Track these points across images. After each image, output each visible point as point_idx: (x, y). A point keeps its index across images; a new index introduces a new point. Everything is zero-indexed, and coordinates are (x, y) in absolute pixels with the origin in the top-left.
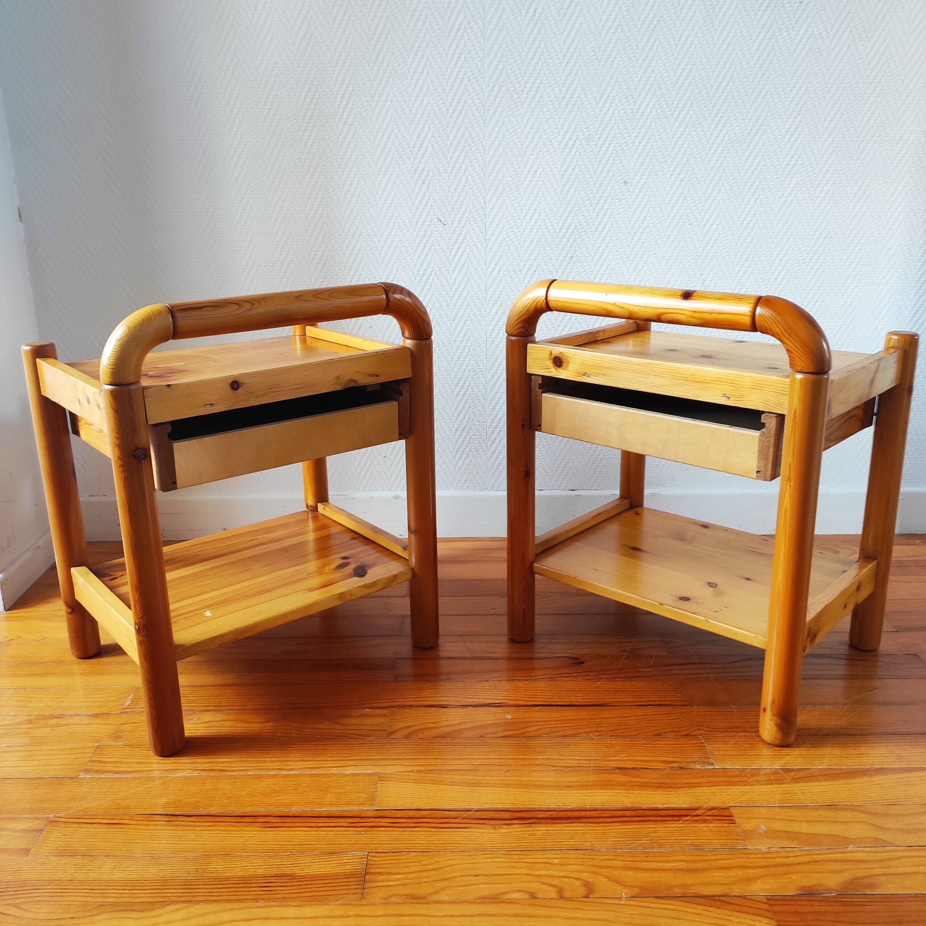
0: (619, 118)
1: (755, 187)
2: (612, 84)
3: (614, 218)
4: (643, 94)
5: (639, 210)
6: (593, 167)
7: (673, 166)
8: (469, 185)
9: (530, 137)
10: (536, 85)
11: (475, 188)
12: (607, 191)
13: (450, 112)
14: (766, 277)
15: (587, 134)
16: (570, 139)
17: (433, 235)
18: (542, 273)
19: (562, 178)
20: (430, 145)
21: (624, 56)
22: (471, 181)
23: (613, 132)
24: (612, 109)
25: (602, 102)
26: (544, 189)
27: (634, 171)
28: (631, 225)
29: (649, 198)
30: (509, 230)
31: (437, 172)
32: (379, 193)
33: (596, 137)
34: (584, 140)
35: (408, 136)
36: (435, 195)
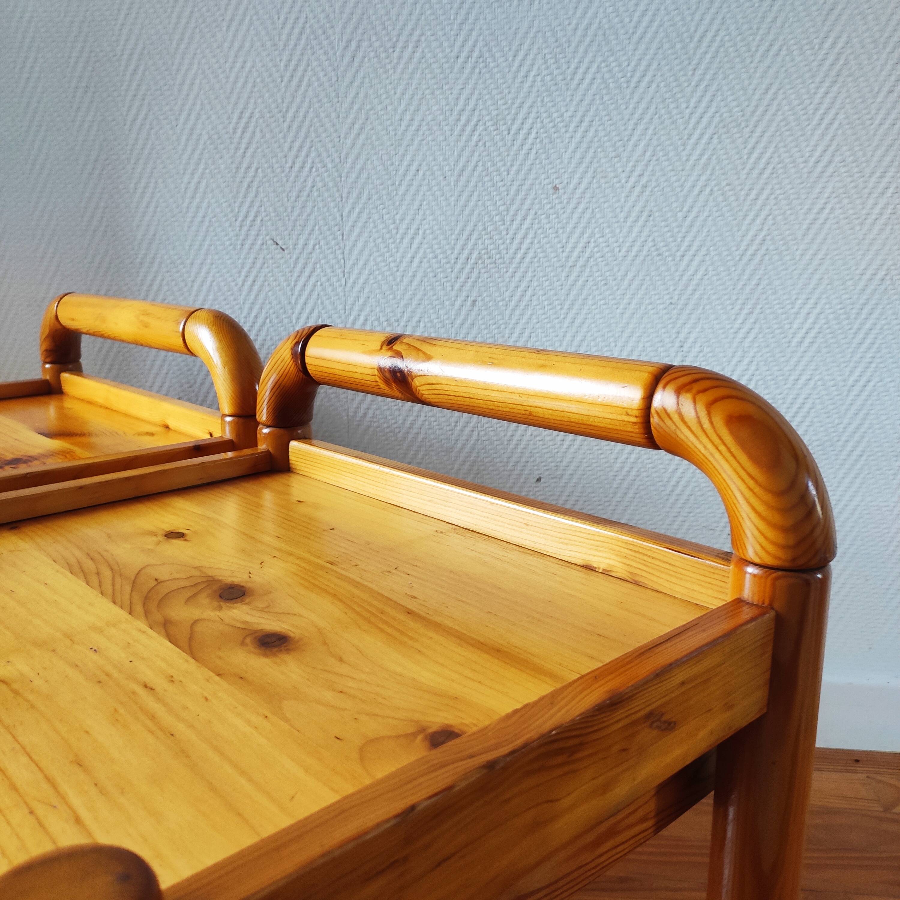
0: (544, 88)
1: (764, 197)
2: (532, 35)
3: (539, 242)
4: (582, 49)
5: (578, 231)
7: (632, 163)
8: (318, 190)
9: (408, 117)
10: (415, 38)
11: (326, 195)
12: (528, 202)
13: (286, 79)
14: (784, 340)
15: (495, 113)
16: (468, 121)
17: (266, 265)
18: (429, 325)
19: (457, 181)
20: (258, 129)
22: (320, 184)
23: (535, 110)
24: (532, 74)
25: (517, 63)
26: (431, 198)
27: (570, 170)
28: (565, 254)
29: (593, 212)
30: (379, 259)
31: (269, 170)
32: (187, 201)
33: (509, 117)
34: (490, 123)
35: (226, 116)
36: (268, 204)
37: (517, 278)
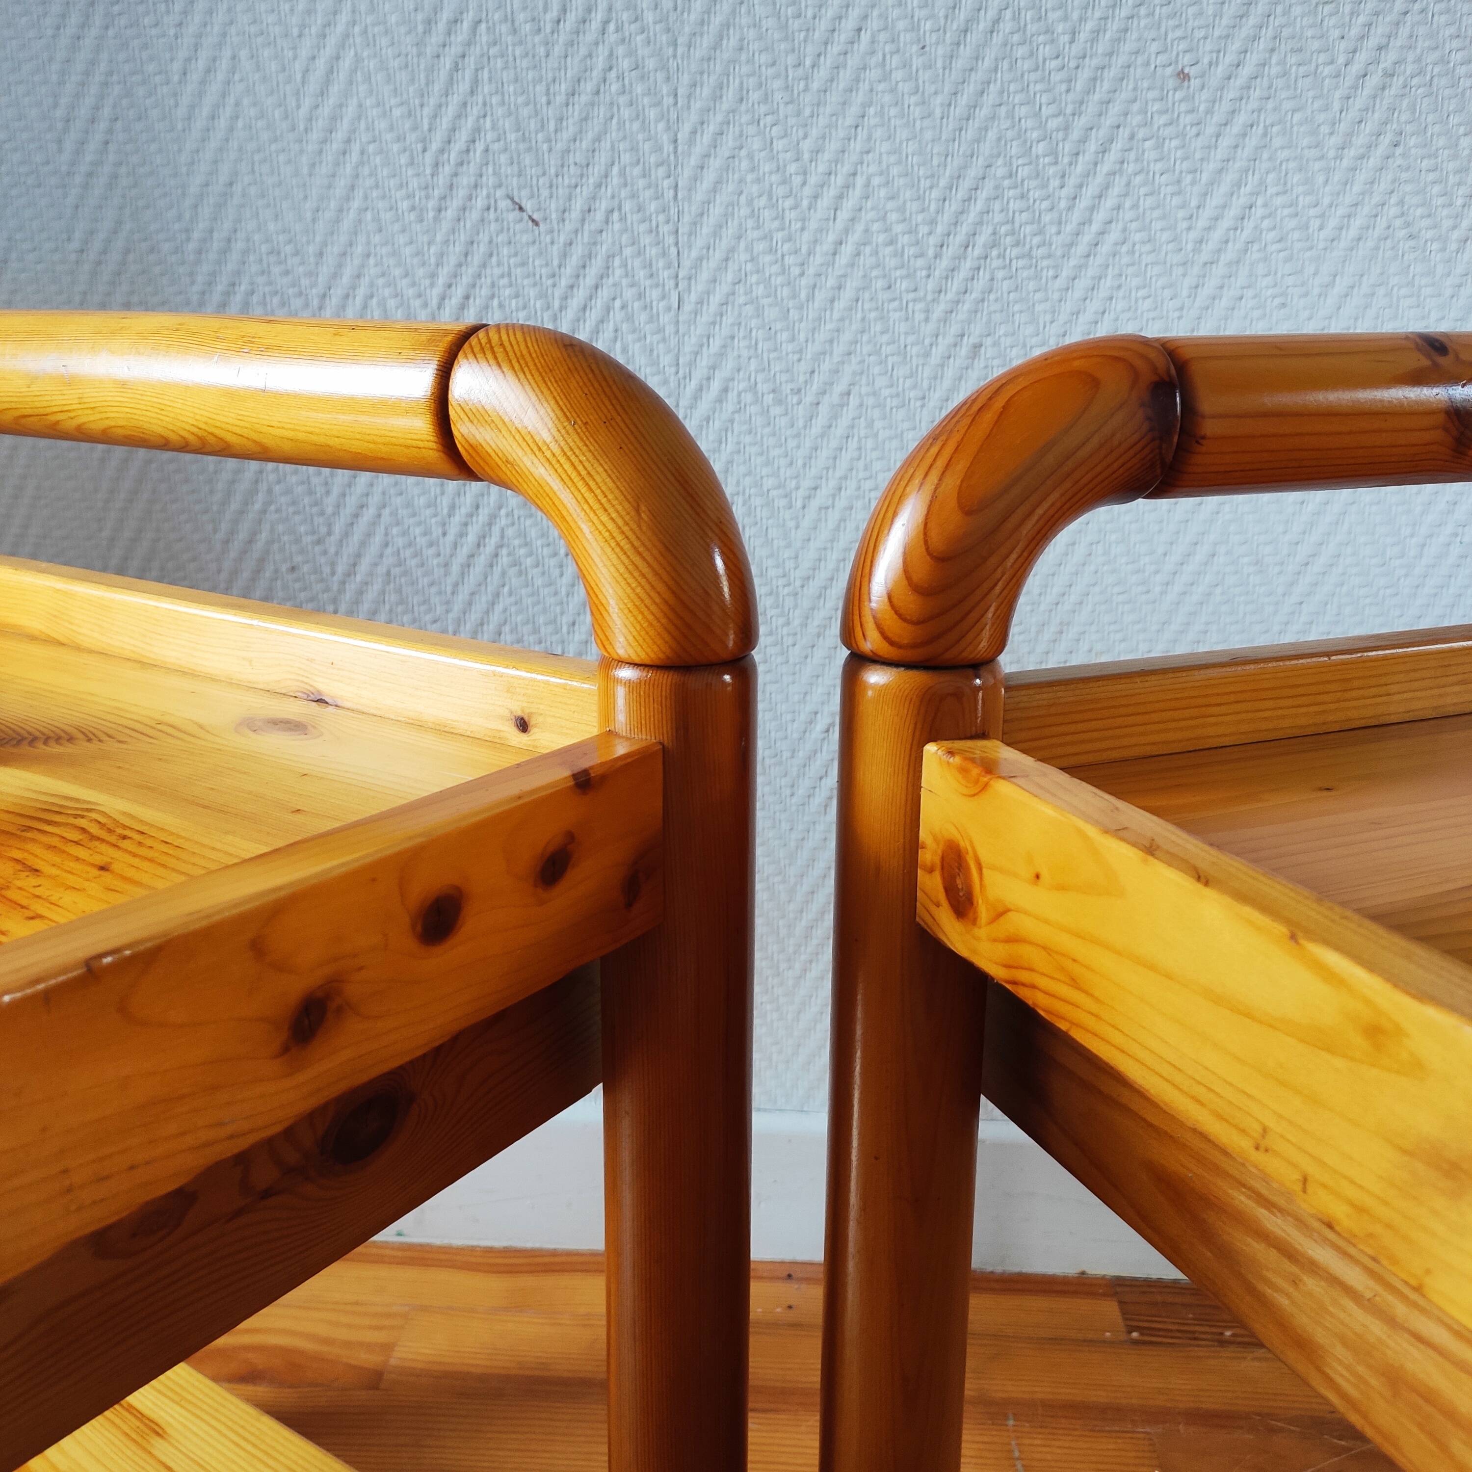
3: (1135, 206)
5: (1229, 178)
6: (1066, 18)
7: (1362, 19)
8: (620, 78)
11: (639, 89)
12: (1115, 109)
17: (494, 259)
18: (870, 401)
19: (951, 57)
22: (626, 64)
26: (887, 98)
27: (1217, 33)
28: (1193, 235)
29: (1265, 134)
30: (760, 247)
31: (504, 28)
32: (307, 103)
36: (500, 112)
37: (1078, 292)
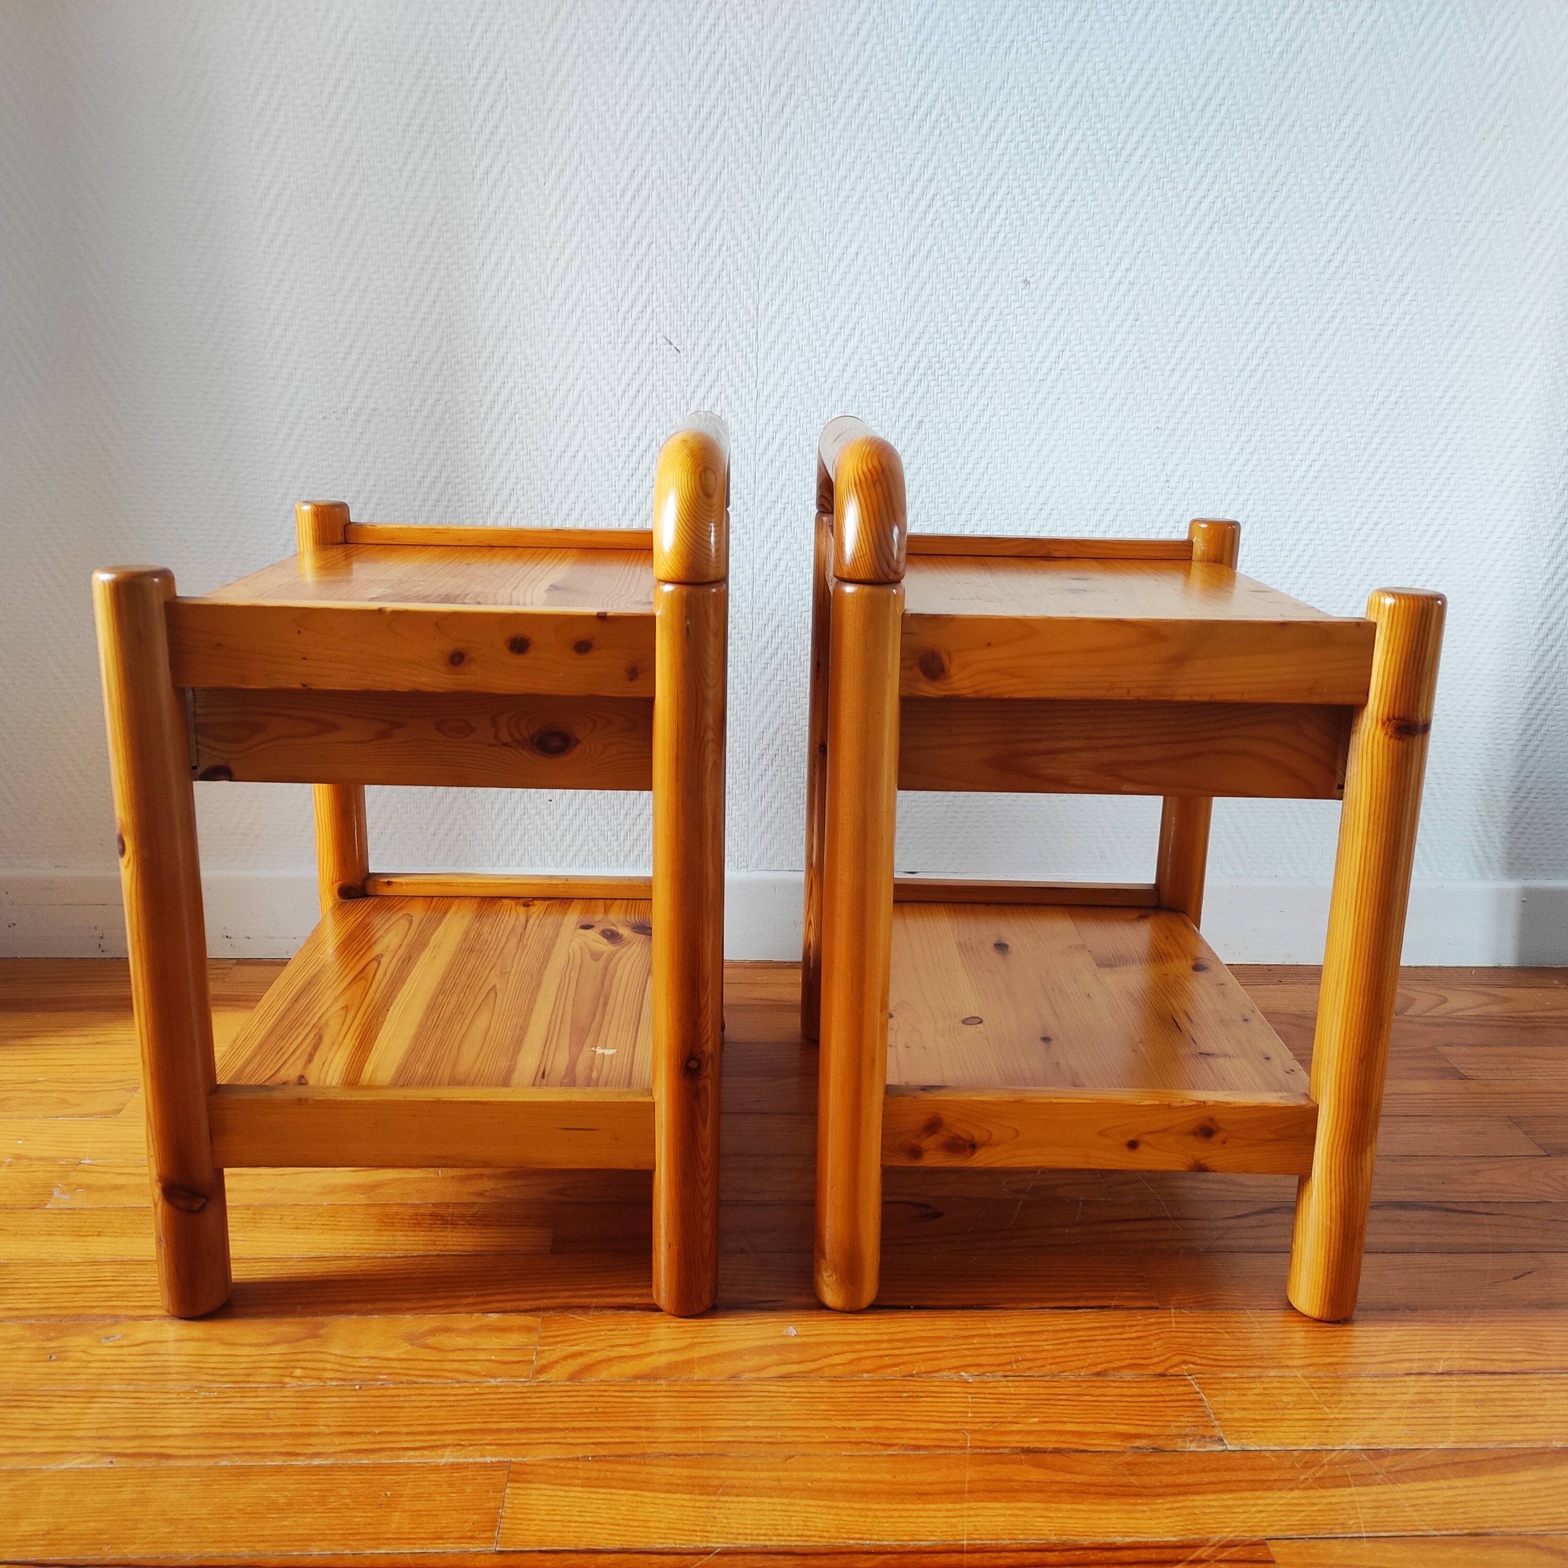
0: (1017, 157)
1: (1268, 300)
2: (1006, 91)
3: (1003, 350)
4: (1065, 112)
6: (965, 251)
7: (1117, 255)
8: (728, 275)
9: (848, 186)
10: (862, 87)
11: (738, 281)
12: (992, 299)
13: (694, 130)
14: (1285, 474)
15: (957, 185)
16: (923, 193)
17: (654, 371)
19: (906, 269)
20: (654, 194)
21: (1030, 38)
22: (731, 268)
23: (1005, 184)
24: (1004, 139)
25: (986, 124)
26: (872, 290)
27: (1044, 261)
28: (1034, 366)
29: (1069, 314)
30: (802, 367)
31: (666, 247)
32: (553, 284)
33: (972, 192)
34: (950, 198)
35: (612, 175)
36: (661, 291)
37: (974, 394)
